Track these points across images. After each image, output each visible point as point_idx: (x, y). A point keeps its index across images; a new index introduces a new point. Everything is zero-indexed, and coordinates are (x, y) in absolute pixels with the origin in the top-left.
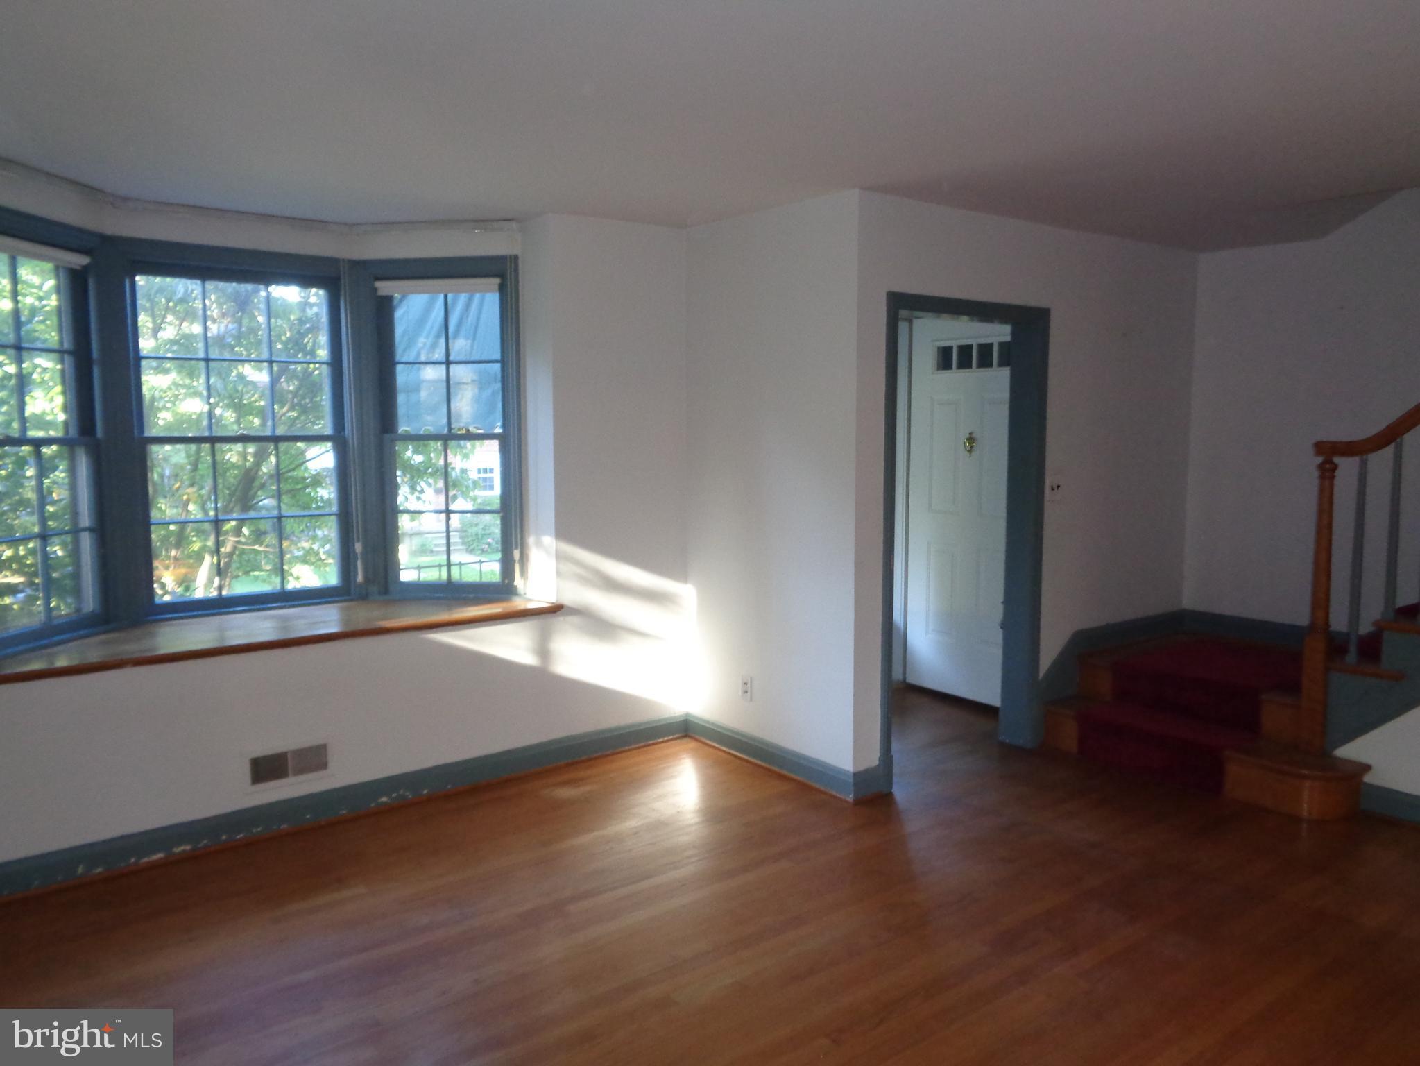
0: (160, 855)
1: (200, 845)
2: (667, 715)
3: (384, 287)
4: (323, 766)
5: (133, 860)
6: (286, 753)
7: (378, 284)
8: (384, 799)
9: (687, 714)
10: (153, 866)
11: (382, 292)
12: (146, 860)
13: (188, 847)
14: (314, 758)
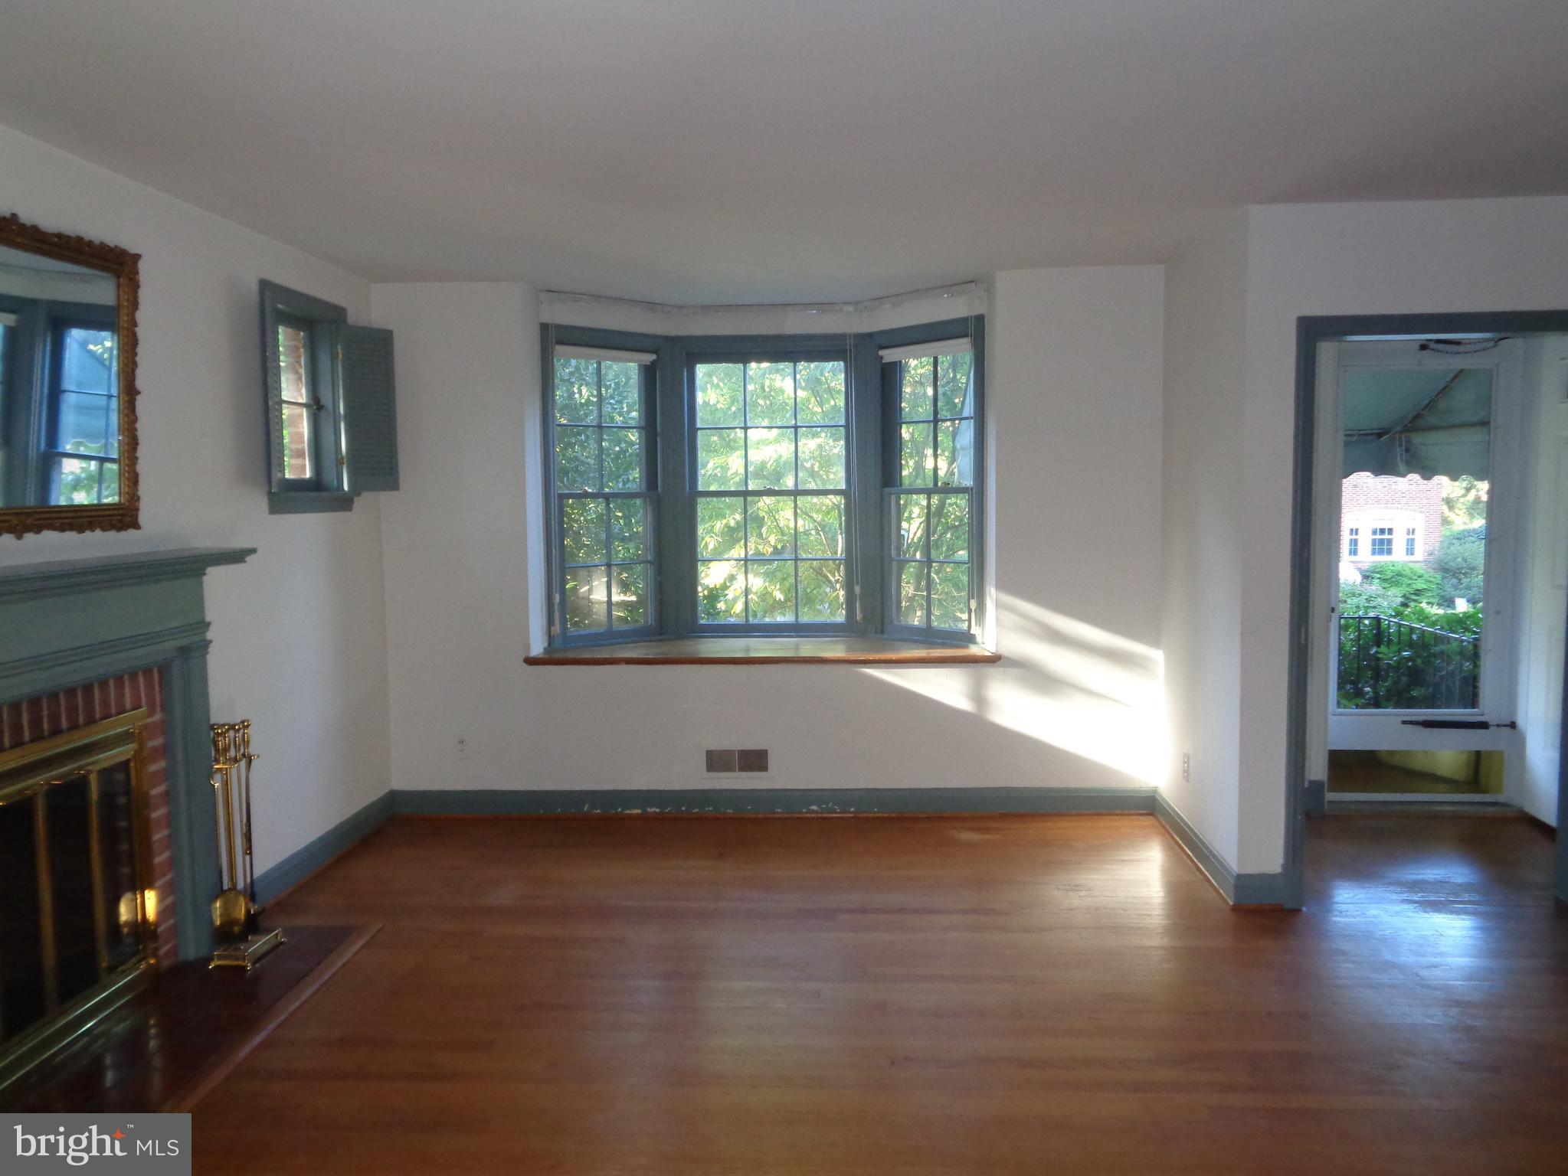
0: (638, 811)
1: (667, 811)
2: (1130, 786)
3: (889, 355)
4: (763, 767)
5: (620, 810)
6: (735, 751)
7: (881, 353)
8: (815, 808)
9: (1155, 791)
10: (631, 817)
11: (886, 360)
12: (628, 812)
13: (658, 810)
14: (756, 760)
